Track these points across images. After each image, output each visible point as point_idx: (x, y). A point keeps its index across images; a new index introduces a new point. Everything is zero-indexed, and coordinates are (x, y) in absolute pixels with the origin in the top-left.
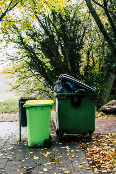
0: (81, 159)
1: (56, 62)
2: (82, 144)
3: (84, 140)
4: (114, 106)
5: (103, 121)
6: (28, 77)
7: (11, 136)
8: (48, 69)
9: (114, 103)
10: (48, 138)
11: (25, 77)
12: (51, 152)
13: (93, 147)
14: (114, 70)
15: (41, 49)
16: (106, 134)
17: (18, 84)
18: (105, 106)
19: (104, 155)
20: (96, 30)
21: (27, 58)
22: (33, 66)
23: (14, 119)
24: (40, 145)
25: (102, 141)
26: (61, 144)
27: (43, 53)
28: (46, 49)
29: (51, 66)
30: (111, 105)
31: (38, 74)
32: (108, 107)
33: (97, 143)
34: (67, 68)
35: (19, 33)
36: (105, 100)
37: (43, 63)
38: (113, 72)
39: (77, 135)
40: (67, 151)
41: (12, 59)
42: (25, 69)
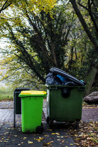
0: (71, 144)
1: (43, 56)
2: (71, 131)
3: (71, 127)
4: (95, 97)
5: (86, 110)
6: (17, 69)
7: (5, 122)
8: (36, 62)
9: (96, 94)
10: (40, 125)
11: (15, 69)
12: (43, 138)
13: (80, 134)
14: (96, 65)
15: (30, 44)
16: (91, 122)
17: (8, 75)
18: (88, 97)
19: (90, 141)
20: (79, 28)
21: (16, 51)
22: (23, 59)
23: (5, 107)
24: (33, 131)
25: (87, 128)
26: (52, 131)
27: (31, 47)
28: (35, 44)
29: (38, 59)
30: (93, 96)
31: (27, 67)
32: (90, 97)
33: (84, 130)
34: (53, 62)
35: (11, 29)
36: (88, 91)
37: (31, 56)
38: (95, 66)
39: (64, 122)
40: (58, 137)
41: (4, 52)
42: (14, 61)
